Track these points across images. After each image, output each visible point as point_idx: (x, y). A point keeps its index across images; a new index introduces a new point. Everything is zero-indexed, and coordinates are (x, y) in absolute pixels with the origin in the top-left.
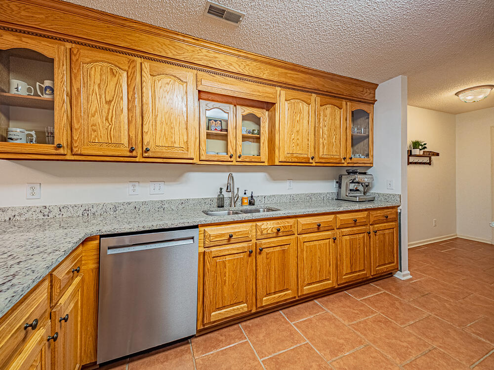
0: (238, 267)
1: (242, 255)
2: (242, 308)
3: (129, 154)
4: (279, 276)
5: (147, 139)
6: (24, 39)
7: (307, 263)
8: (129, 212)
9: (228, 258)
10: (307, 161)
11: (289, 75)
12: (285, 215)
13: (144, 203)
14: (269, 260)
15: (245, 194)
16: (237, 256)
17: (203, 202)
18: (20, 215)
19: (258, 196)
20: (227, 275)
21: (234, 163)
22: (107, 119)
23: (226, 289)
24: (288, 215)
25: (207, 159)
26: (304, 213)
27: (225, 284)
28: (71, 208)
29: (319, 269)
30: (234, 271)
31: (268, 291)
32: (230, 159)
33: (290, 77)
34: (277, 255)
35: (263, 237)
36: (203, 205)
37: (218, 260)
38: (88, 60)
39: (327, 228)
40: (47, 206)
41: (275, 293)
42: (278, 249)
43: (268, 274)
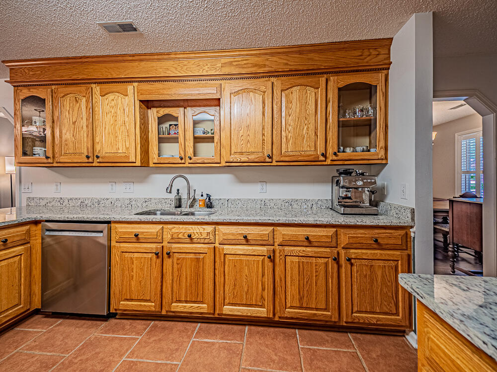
0: (146, 266)
1: (150, 255)
2: (150, 306)
3: (86, 160)
4: (191, 286)
5: (98, 147)
6: (31, 90)
7: (229, 279)
8: (107, 205)
9: (136, 255)
10: (263, 160)
11: (234, 64)
12: (198, 221)
13: (117, 200)
14: (179, 266)
15: (202, 196)
16: (145, 255)
17: (163, 201)
18: (50, 202)
19: (220, 199)
20: (135, 271)
21: (187, 165)
22: (73, 136)
23: (133, 283)
24: (203, 221)
25: (158, 162)
26: (225, 221)
27: (132, 279)
28: (74, 200)
29: (246, 290)
30: (142, 269)
31: (178, 297)
32: (180, 161)
33: (237, 65)
34: (189, 262)
35: (173, 241)
36: (164, 204)
37: (127, 255)
38: (62, 95)
39: (261, 242)
40: (62, 197)
41: (186, 302)
42: (192, 256)
43: (178, 279)
